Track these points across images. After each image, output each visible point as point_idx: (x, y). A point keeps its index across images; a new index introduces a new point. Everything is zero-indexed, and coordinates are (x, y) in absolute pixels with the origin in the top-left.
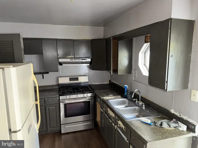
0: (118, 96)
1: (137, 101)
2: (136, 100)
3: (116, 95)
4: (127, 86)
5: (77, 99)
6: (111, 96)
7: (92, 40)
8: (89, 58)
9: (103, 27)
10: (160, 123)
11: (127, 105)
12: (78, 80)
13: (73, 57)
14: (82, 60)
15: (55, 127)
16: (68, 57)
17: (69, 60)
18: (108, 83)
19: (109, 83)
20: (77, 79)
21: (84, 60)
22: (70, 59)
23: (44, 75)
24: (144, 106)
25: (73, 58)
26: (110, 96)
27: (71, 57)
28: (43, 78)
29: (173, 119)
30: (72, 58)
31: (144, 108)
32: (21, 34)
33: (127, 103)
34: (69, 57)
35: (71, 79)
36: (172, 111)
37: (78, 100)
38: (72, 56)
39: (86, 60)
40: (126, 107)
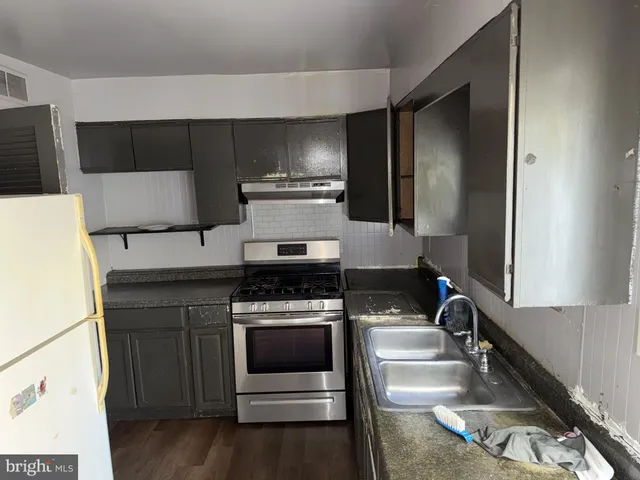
0: (415, 317)
1: (469, 340)
2: (465, 336)
3: (412, 312)
4: (448, 280)
5: (288, 315)
6: (392, 314)
7: (349, 116)
8: (337, 178)
9: (387, 67)
10: (500, 439)
11: (442, 350)
12: (306, 254)
13: (284, 175)
14: (316, 185)
15: (218, 400)
16: (268, 176)
17: (271, 188)
18: (413, 267)
19: (417, 266)
20: (301, 249)
21: (322, 184)
22: (274, 185)
23: (205, 232)
24: (485, 360)
25: (285, 180)
26: (388, 312)
27: (278, 175)
28: (203, 244)
29: (576, 428)
30: (281, 180)
31: (485, 368)
32: (52, 106)
33: (442, 343)
34: (273, 176)
35: (282, 250)
36: (578, 396)
37: (288, 318)
38: (281, 172)
39: (329, 185)
40: (439, 358)
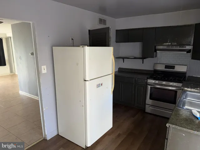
5: (164, 85)
7: (196, 24)
8: (189, 45)
12: (174, 69)
14: (180, 47)
15: (141, 104)
16: (165, 44)
20: (173, 67)
22: (166, 47)
23: (144, 59)
25: (170, 45)
26: (196, 89)
27: (168, 44)
28: (143, 63)
32: (110, 27)
34: (166, 44)
35: (167, 67)
39: (185, 47)
